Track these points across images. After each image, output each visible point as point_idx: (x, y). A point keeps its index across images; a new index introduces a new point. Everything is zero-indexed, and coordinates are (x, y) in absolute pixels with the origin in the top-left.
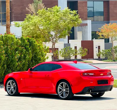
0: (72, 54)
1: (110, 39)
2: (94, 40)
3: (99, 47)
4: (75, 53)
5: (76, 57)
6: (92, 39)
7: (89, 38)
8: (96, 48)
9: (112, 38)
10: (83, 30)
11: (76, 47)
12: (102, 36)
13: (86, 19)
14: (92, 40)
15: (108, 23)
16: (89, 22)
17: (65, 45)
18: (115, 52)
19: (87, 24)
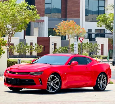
0: (27, 50)
1: (67, 37)
2: (51, 37)
3: (55, 44)
4: (31, 49)
5: (31, 53)
6: (49, 35)
7: (46, 35)
8: (53, 45)
9: (69, 36)
10: (40, 27)
11: (31, 44)
12: (59, 33)
13: (43, 16)
14: (48, 37)
15: (66, 20)
16: (46, 18)
17: (21, 40)
18: (71, 50)
19: (43, 21)
